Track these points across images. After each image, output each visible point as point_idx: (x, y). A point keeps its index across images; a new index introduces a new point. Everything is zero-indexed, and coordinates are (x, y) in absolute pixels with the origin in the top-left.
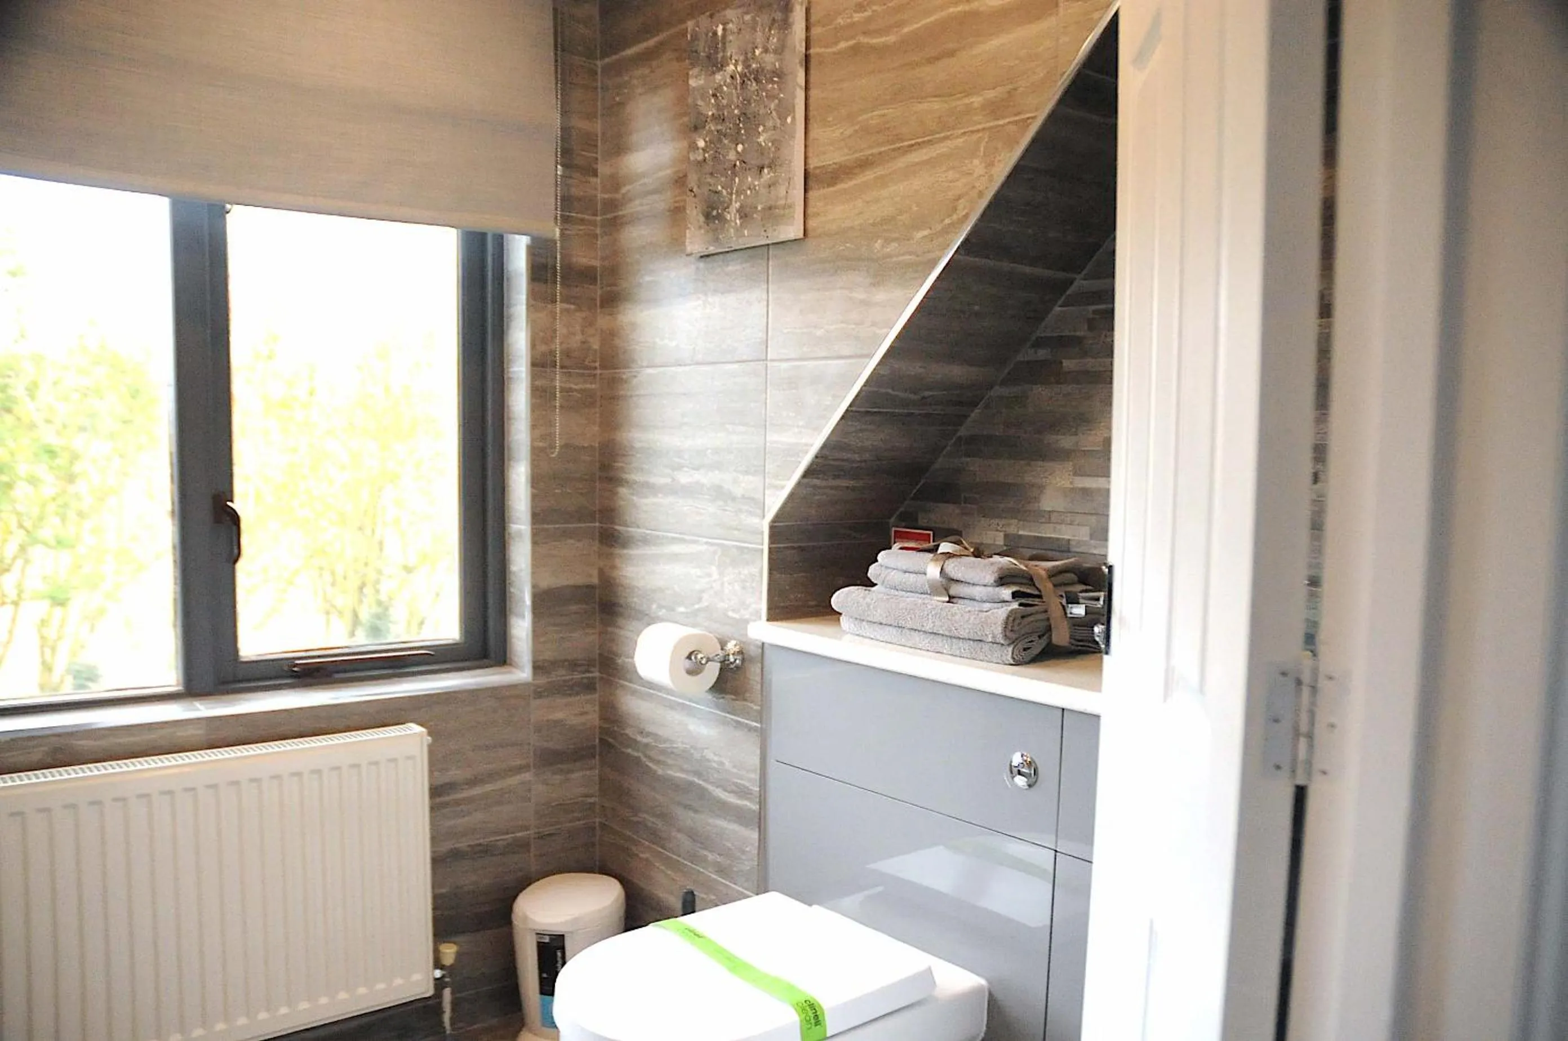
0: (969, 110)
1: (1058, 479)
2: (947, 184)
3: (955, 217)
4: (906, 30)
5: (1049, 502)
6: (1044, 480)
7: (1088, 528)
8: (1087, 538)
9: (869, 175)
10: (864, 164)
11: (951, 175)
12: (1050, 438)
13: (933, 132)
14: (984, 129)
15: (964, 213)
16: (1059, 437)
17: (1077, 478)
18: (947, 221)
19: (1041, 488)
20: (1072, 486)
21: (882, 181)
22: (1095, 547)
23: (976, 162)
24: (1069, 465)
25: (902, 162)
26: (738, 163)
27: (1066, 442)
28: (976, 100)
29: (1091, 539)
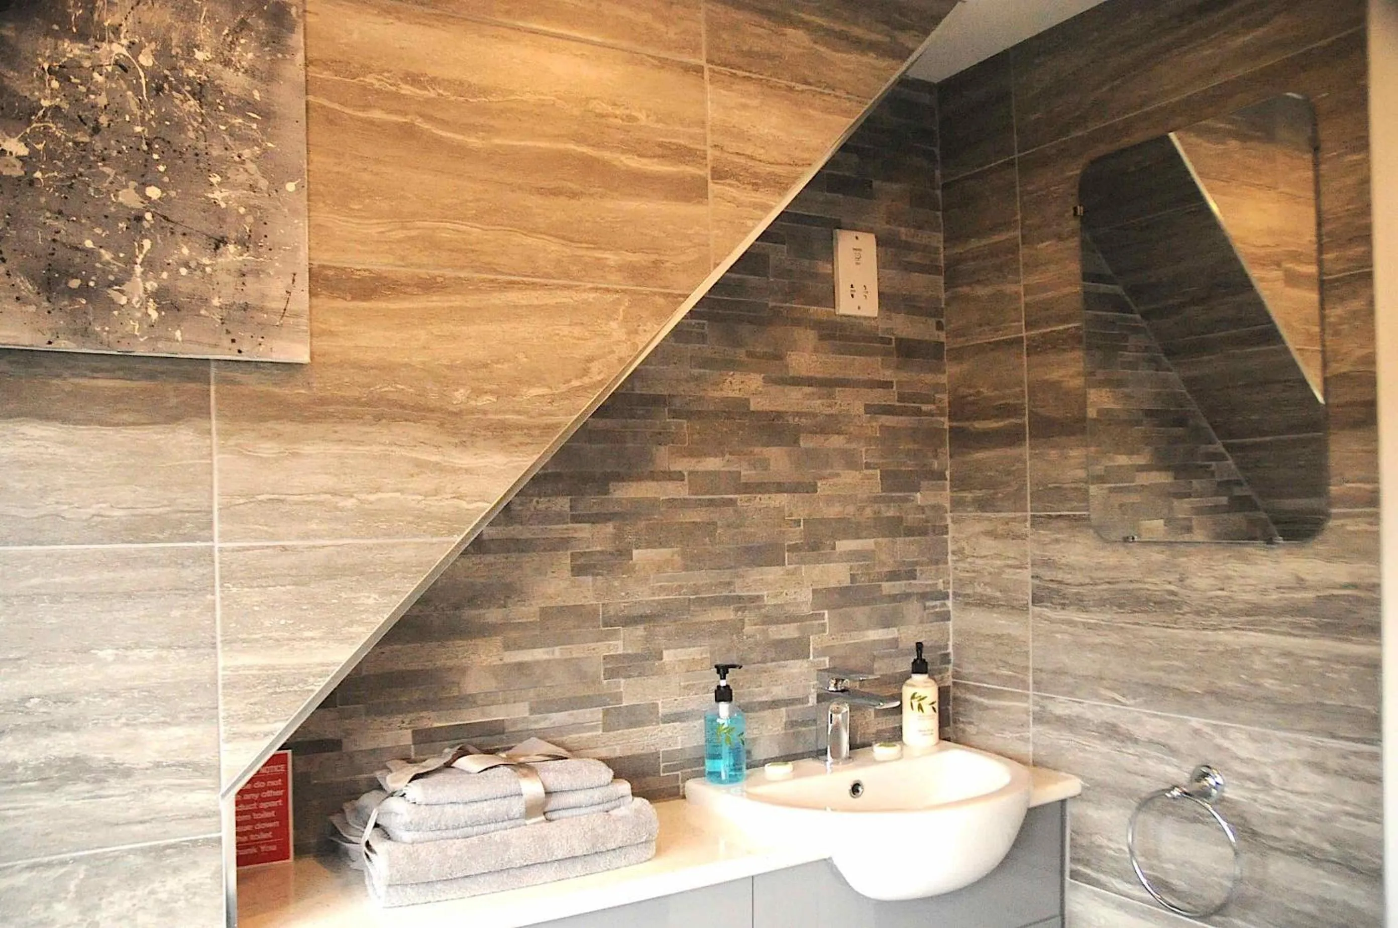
0: (600, 264)
1: (484, 657)
2: (572, 341)
3: (586, 380)
4: (497, 141)
5: (472, 685)
6: (463, 661)
7: (527, 704)
8: (527, 715)
9: (436, 301)
10: (428, 286)
11: (577, 331)
12: (469, 613)
13: (547, 276)
14: (623, 291)
15: (599, 378)
16: (482, 611)
17: (507, 653)
18: (576, 383)
19: (463, 671)
20: (502, 663)
21: (467, 315)
22: (536, 722)
23: (614, 325)
24: (498, 640)
25: (498, 299)
26: (148, 216)
27: (493, 615)
28: (612, 258)
29: (531, 714)
